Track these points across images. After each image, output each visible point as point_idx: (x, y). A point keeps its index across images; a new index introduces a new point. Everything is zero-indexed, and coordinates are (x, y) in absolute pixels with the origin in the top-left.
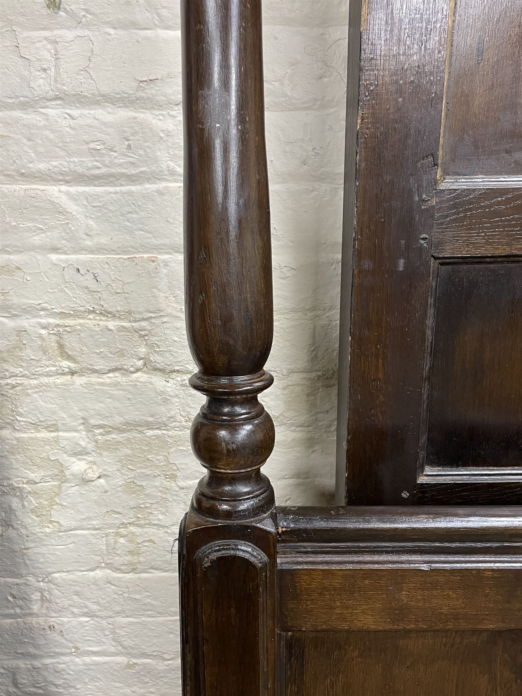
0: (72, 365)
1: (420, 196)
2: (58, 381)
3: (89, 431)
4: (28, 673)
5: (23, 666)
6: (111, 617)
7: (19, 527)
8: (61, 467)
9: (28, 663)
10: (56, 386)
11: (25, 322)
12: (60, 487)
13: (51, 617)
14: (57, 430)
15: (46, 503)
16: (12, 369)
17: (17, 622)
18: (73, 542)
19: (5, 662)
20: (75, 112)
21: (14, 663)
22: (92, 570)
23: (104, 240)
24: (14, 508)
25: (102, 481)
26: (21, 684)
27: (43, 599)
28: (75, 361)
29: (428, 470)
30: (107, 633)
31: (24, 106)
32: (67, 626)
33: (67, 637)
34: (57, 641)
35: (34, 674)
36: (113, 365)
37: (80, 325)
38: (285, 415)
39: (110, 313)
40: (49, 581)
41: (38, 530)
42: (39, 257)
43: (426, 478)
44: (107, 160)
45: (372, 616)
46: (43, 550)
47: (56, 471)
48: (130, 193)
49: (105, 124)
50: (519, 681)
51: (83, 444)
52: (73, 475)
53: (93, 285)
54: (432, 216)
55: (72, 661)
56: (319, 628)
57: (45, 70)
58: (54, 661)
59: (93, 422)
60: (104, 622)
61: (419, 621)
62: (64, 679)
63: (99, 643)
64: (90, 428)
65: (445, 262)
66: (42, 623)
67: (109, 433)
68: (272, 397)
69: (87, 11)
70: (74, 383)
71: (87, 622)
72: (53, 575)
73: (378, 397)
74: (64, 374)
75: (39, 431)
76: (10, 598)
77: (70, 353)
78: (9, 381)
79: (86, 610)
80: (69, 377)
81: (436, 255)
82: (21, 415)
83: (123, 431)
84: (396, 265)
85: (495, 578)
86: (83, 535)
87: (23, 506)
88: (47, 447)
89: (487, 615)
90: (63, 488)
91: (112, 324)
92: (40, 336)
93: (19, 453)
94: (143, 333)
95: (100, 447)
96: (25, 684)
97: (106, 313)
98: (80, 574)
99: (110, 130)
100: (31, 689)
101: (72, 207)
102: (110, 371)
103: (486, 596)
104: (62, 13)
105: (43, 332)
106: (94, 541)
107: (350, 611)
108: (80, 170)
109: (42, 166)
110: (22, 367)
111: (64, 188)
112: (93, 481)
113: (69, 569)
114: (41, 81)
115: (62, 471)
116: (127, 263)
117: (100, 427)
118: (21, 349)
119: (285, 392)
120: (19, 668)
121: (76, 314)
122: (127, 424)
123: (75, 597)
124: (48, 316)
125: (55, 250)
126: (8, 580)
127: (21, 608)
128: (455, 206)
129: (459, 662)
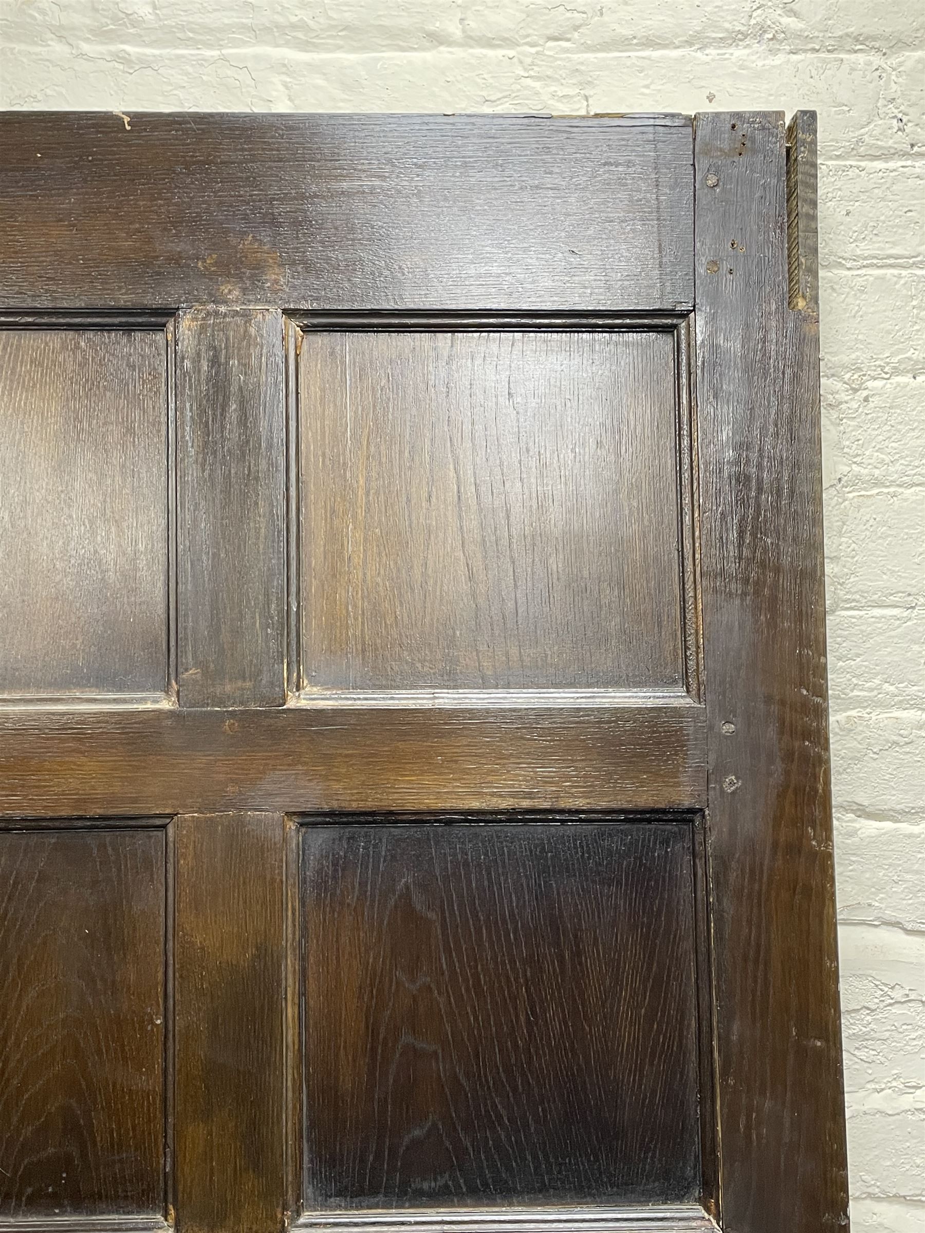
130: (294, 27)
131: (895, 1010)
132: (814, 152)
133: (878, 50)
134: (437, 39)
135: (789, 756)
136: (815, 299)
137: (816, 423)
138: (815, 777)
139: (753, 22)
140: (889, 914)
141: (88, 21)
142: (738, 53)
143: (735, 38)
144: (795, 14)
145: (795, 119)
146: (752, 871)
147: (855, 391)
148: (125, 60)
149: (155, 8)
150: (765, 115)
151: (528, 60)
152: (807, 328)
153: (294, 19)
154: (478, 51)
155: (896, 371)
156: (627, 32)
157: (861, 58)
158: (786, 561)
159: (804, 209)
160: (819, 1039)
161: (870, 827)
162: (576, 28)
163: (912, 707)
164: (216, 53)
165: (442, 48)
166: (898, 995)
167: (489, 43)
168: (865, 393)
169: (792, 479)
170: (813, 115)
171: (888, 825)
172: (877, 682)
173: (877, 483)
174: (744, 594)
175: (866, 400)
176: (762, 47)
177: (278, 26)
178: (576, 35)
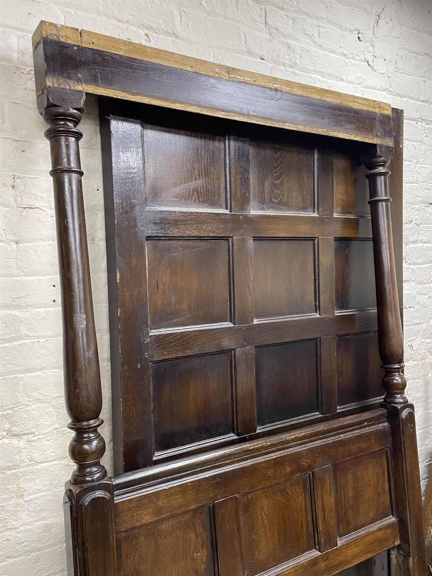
1: (143, 339)
29: (156, 454)
43: (156, 457)
45: (149, 516)
48: (5, 347)
50: (206, 531)
54: (148, 346)
56: (128, 528)
61: (167, 513)
65: (155, 363)
73: (134, 424)
81: (151, 360)
84: (137, 366)
85: (192, 485)
89: (191, 502)
94: (8, 416)
103: (190, 494)
107: (140, 516)
116: (2, 381)
128: (156, 341)
129: (183, 530)
130: (322, 72)
132: (403, 117)
134: (342, 80)
136: (403, 145)
141: (289, 63)
143: (384, 90)
148: (294, 73)
149: (300, 63)
150: (397, 109)
152: (402, 151)
153: (322, 71)
154: (349, 84)
156: (369, 85)
159: (402, 128)
162: (362, 83)
164: (308, 75)
165: (343, 82)
170: (403, 110)
176: (387, 93)
177: (319, 71)
178: (362, 84)
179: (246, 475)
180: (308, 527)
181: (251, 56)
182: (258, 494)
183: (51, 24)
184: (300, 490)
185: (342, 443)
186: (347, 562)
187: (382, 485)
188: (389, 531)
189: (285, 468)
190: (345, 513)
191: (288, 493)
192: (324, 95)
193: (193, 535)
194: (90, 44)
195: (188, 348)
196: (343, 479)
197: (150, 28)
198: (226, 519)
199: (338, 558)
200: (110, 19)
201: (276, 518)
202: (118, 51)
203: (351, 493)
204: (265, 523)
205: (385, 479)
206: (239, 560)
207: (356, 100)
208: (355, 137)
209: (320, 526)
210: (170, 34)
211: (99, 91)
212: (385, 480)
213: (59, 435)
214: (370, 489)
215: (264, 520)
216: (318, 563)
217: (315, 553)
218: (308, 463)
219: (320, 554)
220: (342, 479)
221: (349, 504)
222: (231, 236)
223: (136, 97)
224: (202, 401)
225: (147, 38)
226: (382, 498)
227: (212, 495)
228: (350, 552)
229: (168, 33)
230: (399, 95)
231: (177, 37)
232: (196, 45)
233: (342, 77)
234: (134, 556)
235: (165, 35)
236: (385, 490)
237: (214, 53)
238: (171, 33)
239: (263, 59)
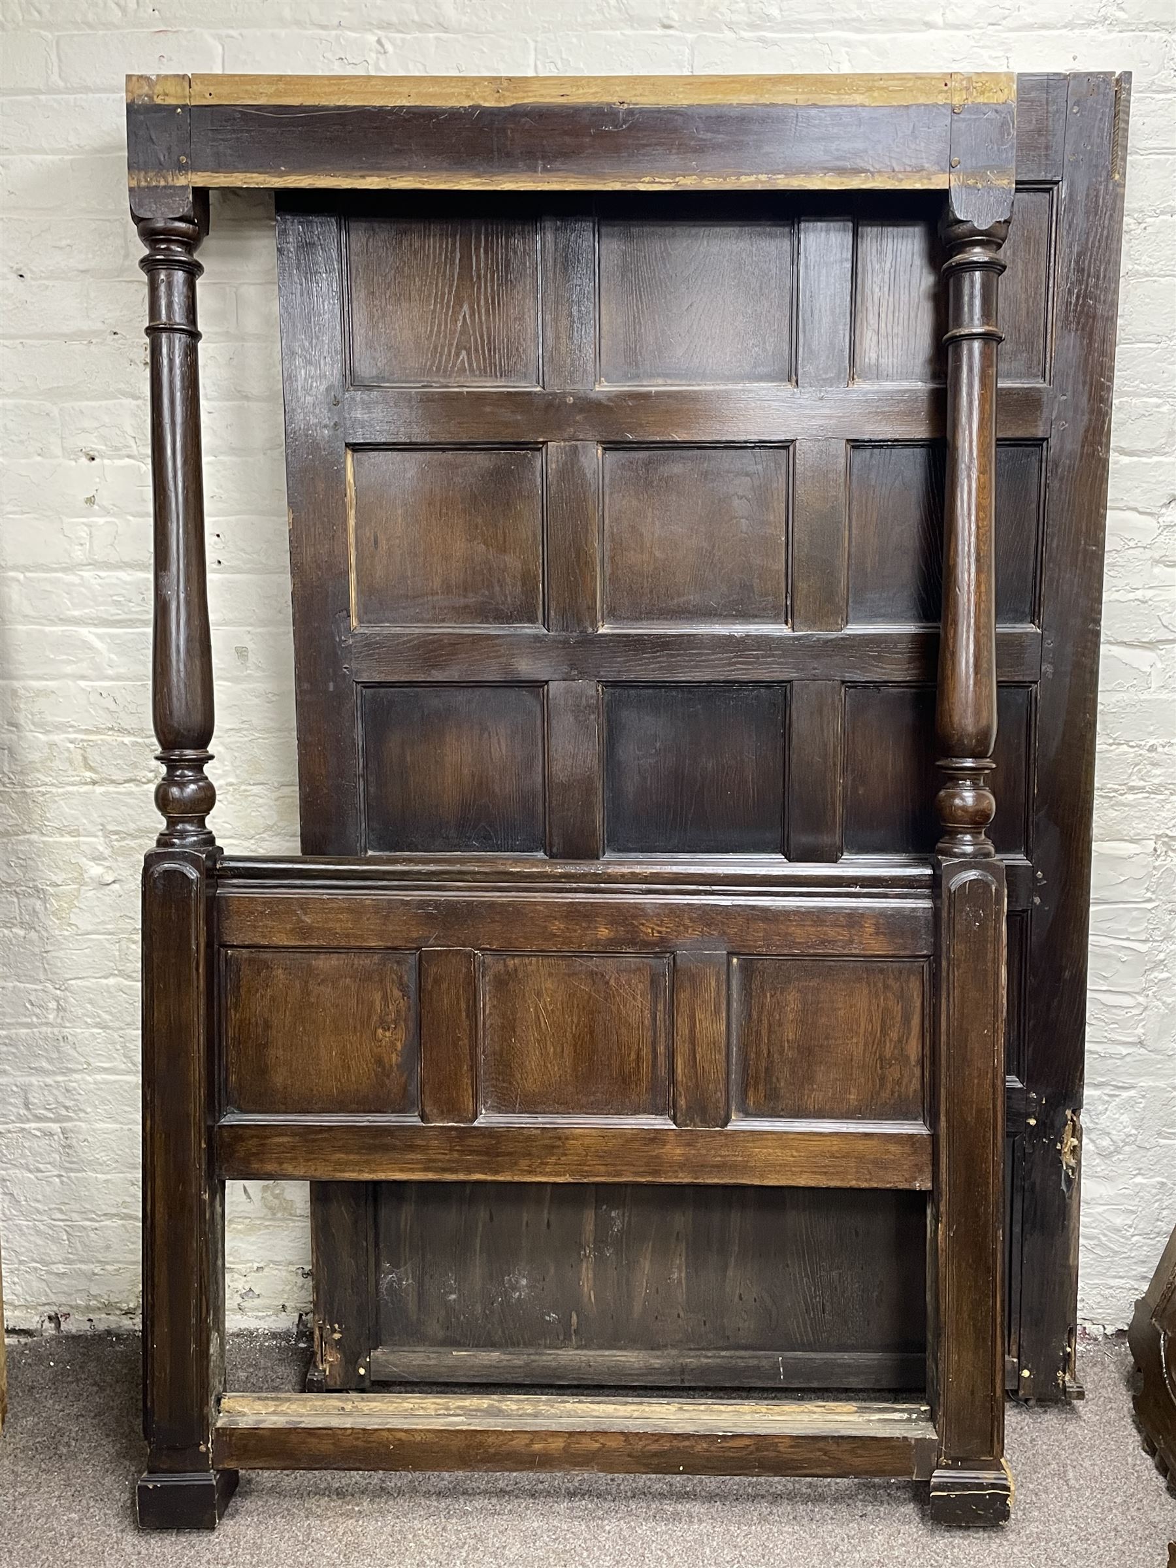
0: (94, 776)
1: (340, 638)
2: (81, 790)
3: (106, 837)
4: (40, 1092)
5: (36, 1083)
6: (122, 1029)
7: (40, 929)
8: (81, 870)
9: (40, 1079)
10: (79, 793)
11: (56, 738)
12: (79, 890)
13: (65, 1027)
14: (79, 835)
15: (66, 905)
16: (43, 778)
17: (33, 1033)
18: (89, 947)
19: (19, 1079)
20: (103, 574)
21: (27, 1080)
22: (105, 977)
23: (122, 670)
24: (37, 910)
25: (116, 886)
26: (33, 1104)
27: (60, 1009)
28: (96, 772)
29: (372, 853)
30: (119, 1047)
31: (65, 570)
32: (80, 1037)
33: (79, 1050)
34: (69, 1055)
35: (46, 1093)
36: (128, 775)
37: (101, 740)
38: (279, 824)
39: (126, 730)
40: (66, 989)
41: (57, 932)
42: (70, 683)
44: (126, 610)
45: (286, 934)
46: (61, 954)
47: (76, 874)
49: (125, 583)
50: (406, 999)
51: (101, 849)
52: (91, 878)
53: (113, 707)
54: (350, 652)
55: (83, 1079)
57: (82, 545)
58: (66, 1078)
59: (110, 828)
60: (115, 1035)
61: (320, 939)
62: (75, 1100)
63: (111, 1058)
64: (107, 834)
65: (367, 685)
66: (57, 1033)
67: (124, 839)
68: (266, 807)
69: (114, 505)
70: (94, 792)
71: (99, 1034)
72: (69, 982)
74: (86, 784)
75: (62, 836)
76: (27, 1005)
77: (92, 764)
78: (40, 789)
79: (98, 1020)
80: (91, 787)
81: (357, 680)
82: (48, 820)
83: (135, 838)
84: (328, 687)
86: (98, 940)
87: (46, 908)
88: (70, 851)
89: (371, 935)
90: (82, 891)
91: (127, 740)
92: (68, 750)
93: (45, 856)
95: (116, 853)
96: (36, 1104)
97: (123, 731)
98: (94, 980)
99: (128, 587)
100: (42, 1112)
101: (97, 644)
102: (126, 782)
103: (368, 920)
104: (96, 507)
105: (71, 746)
106: (108, 946)
107: (269, 929)
108: (105, 616)
109: (76, 613)
110: (51, 776)
111: (93, 630)
112: (108, 885)
113: (85, 975)
114: (79, 553)
115: (82, 874)
116: (141, 688)
117: (116, 833)
118: (51, 761)
119: (277, 803)
120: (31, 1085)
121: (98, 731)
122: (139, 830)
123: (89, 1006)
124: (75, 732)
125: (83, 677)
126: (27, 985)
127: (37, 1016)
128: (366, 645)
129: (358, 980)
130: (854, 20)
131: (1130, 551)
132: (1129, 94)
133: (1167, 30)
134: (929, 25)
135: (1092, 412)
136: (1124, 174)
137: (1119, 240)
138: (1104, 422)
139: (1100, 14)
140: (1132, 504)
141: (745, 19)
142: (1091, 32)
143: (1090, 24)
144: (1122, 9)
145: (1120, 75)
146: (1069, 467)
147: (1140, 223)
149: (781, 10)
150: (1105, 73)
151: (977, 37)
152: (1119, 190)
153: (854, 16)
155: (1163, 213)
156: (1030, 20)
157: (1157, 35)
158: (1099, 312)
159: (1122, 125)
160: (1094, 545)
161: (1125, 460)
162: (1004, 18)
163: (1155, 396)
165: (932, 31)
166: (1132, 544)
167: (957, 27)
168: (1143, 225)
169: (1105, 270)
170: (1131, 73)
171: (1135, 459)
172: (1137, 382)
173: (1147, 275)
174: (1077, 330)
175: (1145, 228)
176: (1104, 29)
177: (845, 19)
178: (1004, 22)
179: (498, 918)
180: (654, 1065)
181: (635, 25)
182: (531, 964)
183: (141, 77)
184: (641, 986)
185: (766, 915)
186: (745, 1168)
187: (900, 1041)
188: (893, 1148)
189: (596, 928)
190: (767, 1069)
191: (607, 983)
192: (769, 91)
193: (377, 997)
194: (204, 97)
195: (434, 666)
196: (772, 996)
197: (387, 26)
198: (444, 986)
199: (723, 1153)
200: (306, 28)
201: (572, 1022)
202: (256, 99)
203: (790, 1033)
204: (543, 1024)
205: (909, 1029)
206: (465, 1068)
207: (881, 82)
208: (865, 182)
209: (679, 1071)
210: (431, 27)
211: (216, 181)
212: (909, 1034)
213: (238, 796)
214: (855, 1040)
215: (542, 1019)
216: (664, 1143)
217: (662, 1123)
218: (659, 932)
219: (674, 1127)
220: (768, 995)
221: (781, 1053)
222: (541, 440)
223: (285, 178)
224: (473, 776)
225: (379, 48)
226: (893, 1073)
227: (415, 935)
228: (761, 1153)
229: (426, 24)
230: (1158, 26)
231: (446, 30)
232: (492, 35)
233: (927, 19)
234: (262, 996)
235: (420, 32)
236: (908, 1057)
237: (536, 42)
238: (432, 24)
239: (669, 27)
